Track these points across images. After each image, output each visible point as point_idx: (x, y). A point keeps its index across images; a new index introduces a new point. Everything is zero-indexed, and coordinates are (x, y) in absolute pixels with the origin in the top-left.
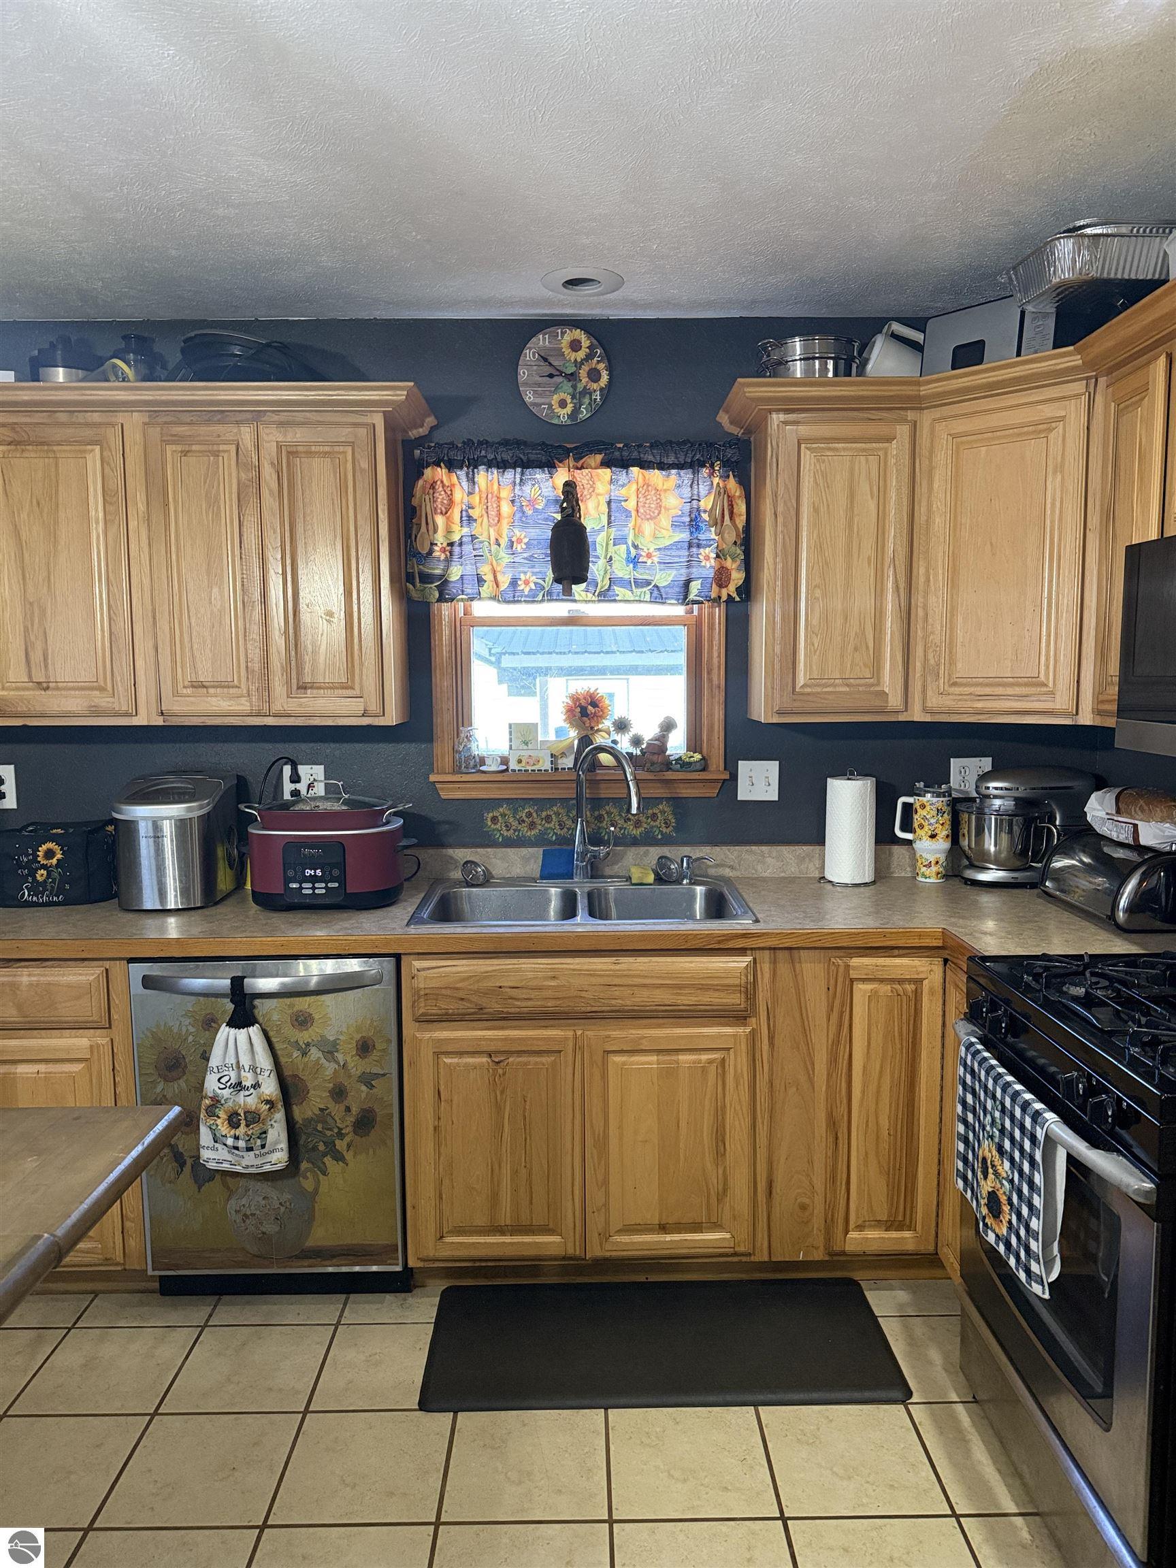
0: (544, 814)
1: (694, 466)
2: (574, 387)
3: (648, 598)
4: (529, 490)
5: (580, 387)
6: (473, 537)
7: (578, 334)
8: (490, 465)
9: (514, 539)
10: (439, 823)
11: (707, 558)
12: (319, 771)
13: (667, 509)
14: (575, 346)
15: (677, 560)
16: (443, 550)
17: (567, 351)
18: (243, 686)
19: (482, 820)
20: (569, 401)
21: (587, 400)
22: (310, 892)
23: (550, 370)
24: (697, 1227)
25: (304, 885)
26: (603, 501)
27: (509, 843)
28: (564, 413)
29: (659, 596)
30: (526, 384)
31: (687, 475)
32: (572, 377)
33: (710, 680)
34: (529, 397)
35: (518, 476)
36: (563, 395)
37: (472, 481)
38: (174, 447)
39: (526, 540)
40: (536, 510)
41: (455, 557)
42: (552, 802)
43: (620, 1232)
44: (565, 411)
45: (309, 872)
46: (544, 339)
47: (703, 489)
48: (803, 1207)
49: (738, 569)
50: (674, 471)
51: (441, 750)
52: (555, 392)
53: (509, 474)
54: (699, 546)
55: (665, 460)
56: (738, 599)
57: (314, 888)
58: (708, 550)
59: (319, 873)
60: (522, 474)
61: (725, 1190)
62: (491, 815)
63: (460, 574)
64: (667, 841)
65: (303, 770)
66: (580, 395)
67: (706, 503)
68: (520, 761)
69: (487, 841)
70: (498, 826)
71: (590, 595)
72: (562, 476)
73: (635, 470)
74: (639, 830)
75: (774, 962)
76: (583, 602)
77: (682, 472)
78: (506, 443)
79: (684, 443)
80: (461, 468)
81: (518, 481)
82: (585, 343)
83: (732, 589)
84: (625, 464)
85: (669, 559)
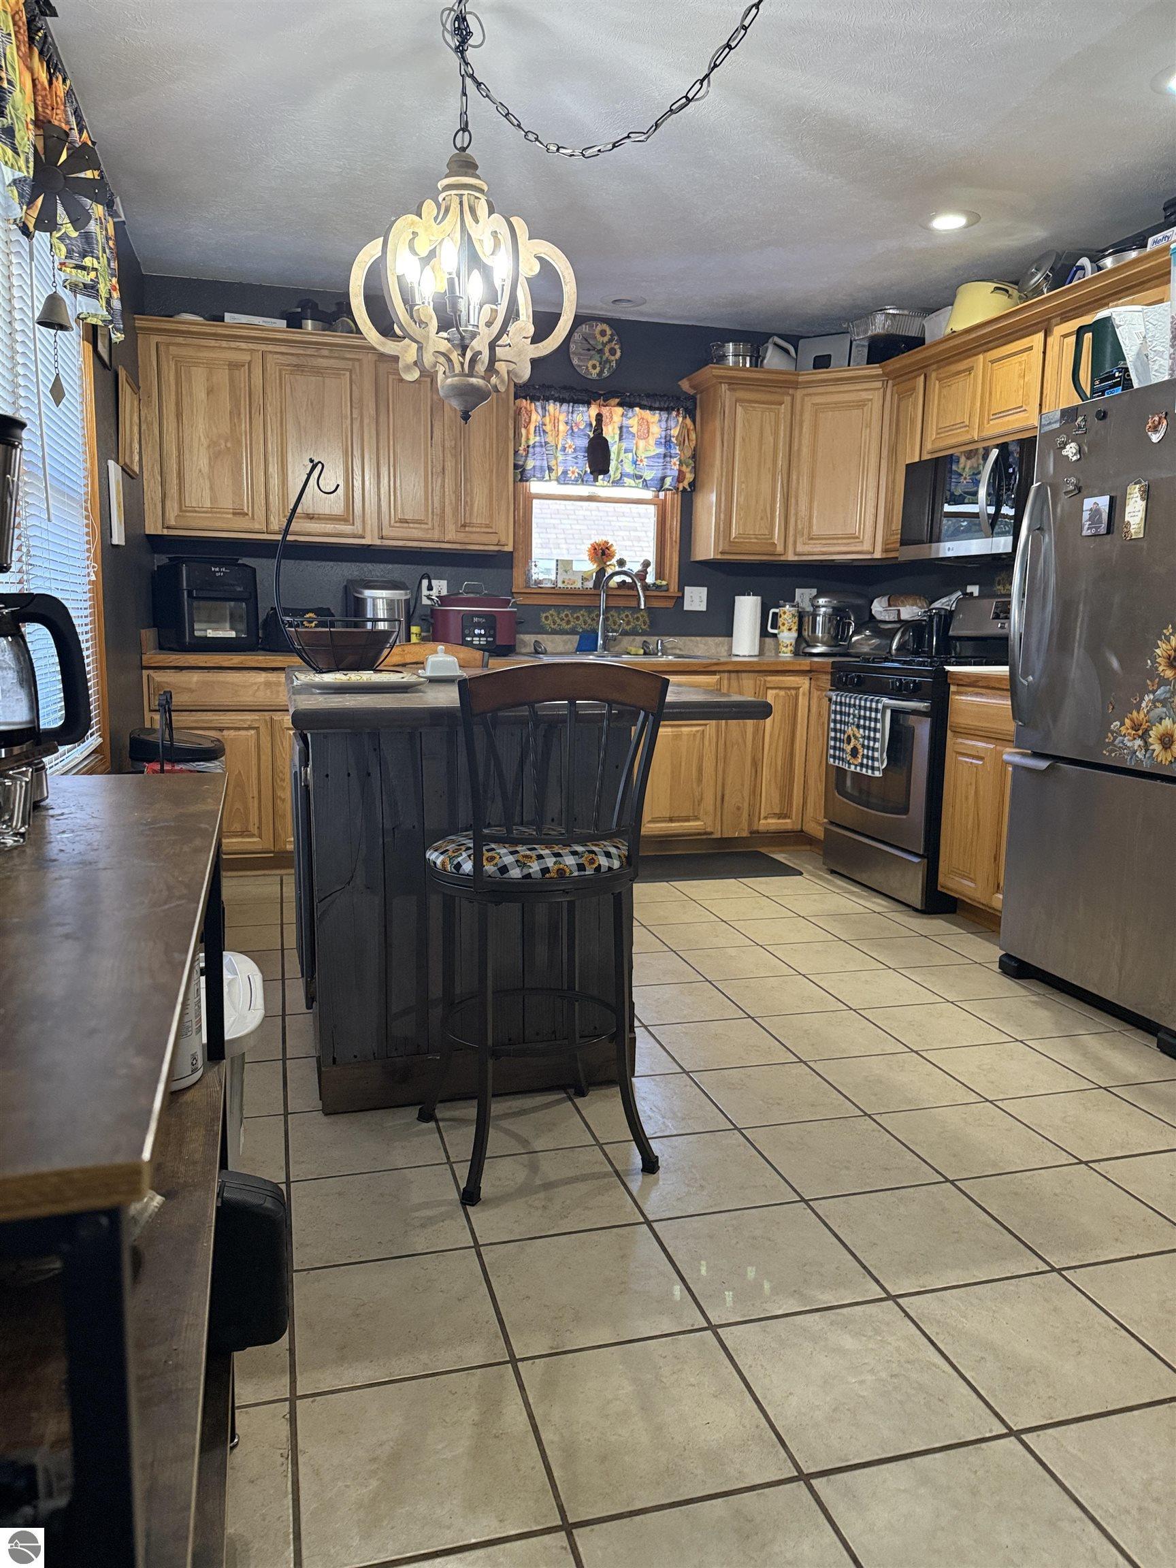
0: (575, 615)
1: (668, 410)
2: (601, 358)
3: (641, 486)
4: (578, 417)
5: (604, 358)
6: (546, 443)
7: (605, 327)
8: (555, 400)
9: (567, 446)
11: (675, 464)
12: (444, 583)
13: (653, 434)
14: (603, 333)
15: (657, 464)
16: (524, 450)
17: (598, 336)
18: (430, 523)
19: (540, 618)
20: (598, 365)
21: (608, 366)
22: (478, 643)
23: (588, 346)
25: (474, 639)
26: (617, 426)
27: (554, 632)
28: (594, 373)
29: (646, 485)
30: (574, 353)
31: (665, 415)
32: (601, 352)
33: (671, 538)
34: (575, 361)
35: (571, 408)
36: (594, 362)
37: (544, 408)
39: (574, 447)
40: (579, 429)
41: (530, 455)
42: (580, 608)
44: (595, 371)
45: (477, 631)
46: (587, 328)
47: (672, 423)
49: (691, 472)
50: (657, 412)
51: (517, 574)
52: (590, 359)
53: (565, 406)
54: (671, 457)
55: (653, 405)
56: (689, 490)
57: (480, 641)
58: (675, 459)
59: (483, 632)
60: (573, 407)
62: (544, 615)
63: (532, 465)
64: (644, 633)
65: (434, 582)
66: (604, 363)
67: (675, 432)
68: (564, 582)
69: (542, 631)
70: (548, 622)
71: (606, 483)
72: (593, 411)
73: (637, 409)
74: (630, 626)
75: (729, 679)
76: (602, 488)
77: (662, 413)
78: (565, 388)
79: (665, 395)
80: (539, 401)
81: (571, 411)
82: (609, 332)
83: (686, 484)
84: (631, 406)
85: (651, 464)
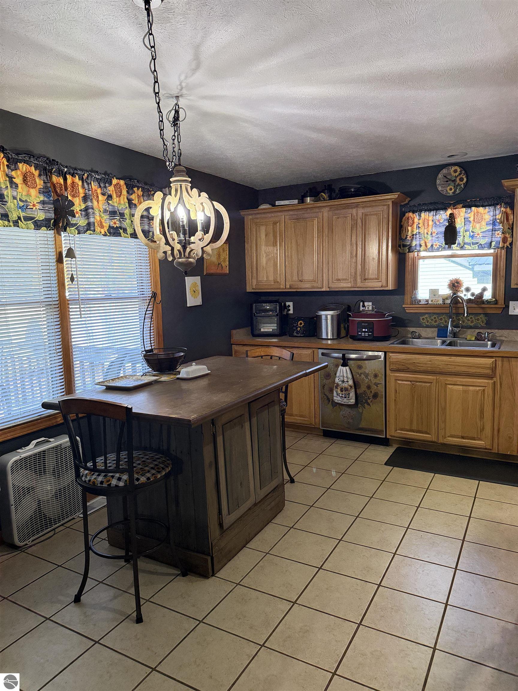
0: (440, 318)
1: (494, 205)
2: (455, 184)
3: (477, 248)
4: (438, 217)
5: (457, 184)
6: (419, 233)
7: (457, 168)
8: (425, 211)
9: (433, 232)
10: (405, 320)
11: (498, 234)
12: (370, 304)
13: (485, 219)
14: (455, 171)
15: (488, 235)
16: (410, 237)
17: (452, 173)
18: (350, 279)
19: (419, 319)
20: (453, 188)
21: (459, 187)
22: (364, 335)
23: (447, 180)
24: (473, 439)
25: (362, 333)
26: (463, 218)
27: (427, 327)
28: (451, 192)
29: (481, 247)
30: (439, 185)
31: (492, 208)
32: (454, 181)
33: (500, 274)
34: (440, 189)
35: (435, 213)
36: (451, 187)
37: (420, 216)
38: (336, 216)
39: (436, 232)
40: (440, 223)
41: (414, 239)
42: (443, 314)
43: (448, 436)
44: (451, 191)
45: (364, 330)
46: (445, 171)
47: (497, 212)
48: (510, 438)
49: (510, 237)
50: (487, 207)
51: (407, 298)
52: (448, 186)
53: (432, 213)
54: (495, 231)
55: (484, 204)
56: (510, 247)
57: (365, 334)
58: (499, 232)
59: (366, 330)
60: (436, 212)
61: (483, 429)
62: (422, 318)
63: (415, 244)
64: (482, 328)
65: (366, 304)
66: (456, 187)
67: (499, 217)
68: (432, 301)
69: (421, 326)
70: (424, 321)
71: (458, 248)
72: (449, 211)
73: (473, 208)
74: (472, 324)
75: (503, 361)
76: (455, 249)
77: (490, 207)
78: (431, 203)
79: (491, 198)
80: (417, 212)
81: (434, 214)
82: (459, 170)
83: (508, 244)
84: (470, 206)
85: (485, 235)
